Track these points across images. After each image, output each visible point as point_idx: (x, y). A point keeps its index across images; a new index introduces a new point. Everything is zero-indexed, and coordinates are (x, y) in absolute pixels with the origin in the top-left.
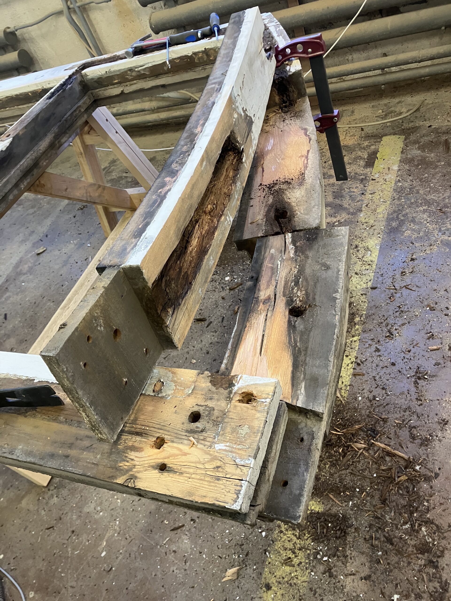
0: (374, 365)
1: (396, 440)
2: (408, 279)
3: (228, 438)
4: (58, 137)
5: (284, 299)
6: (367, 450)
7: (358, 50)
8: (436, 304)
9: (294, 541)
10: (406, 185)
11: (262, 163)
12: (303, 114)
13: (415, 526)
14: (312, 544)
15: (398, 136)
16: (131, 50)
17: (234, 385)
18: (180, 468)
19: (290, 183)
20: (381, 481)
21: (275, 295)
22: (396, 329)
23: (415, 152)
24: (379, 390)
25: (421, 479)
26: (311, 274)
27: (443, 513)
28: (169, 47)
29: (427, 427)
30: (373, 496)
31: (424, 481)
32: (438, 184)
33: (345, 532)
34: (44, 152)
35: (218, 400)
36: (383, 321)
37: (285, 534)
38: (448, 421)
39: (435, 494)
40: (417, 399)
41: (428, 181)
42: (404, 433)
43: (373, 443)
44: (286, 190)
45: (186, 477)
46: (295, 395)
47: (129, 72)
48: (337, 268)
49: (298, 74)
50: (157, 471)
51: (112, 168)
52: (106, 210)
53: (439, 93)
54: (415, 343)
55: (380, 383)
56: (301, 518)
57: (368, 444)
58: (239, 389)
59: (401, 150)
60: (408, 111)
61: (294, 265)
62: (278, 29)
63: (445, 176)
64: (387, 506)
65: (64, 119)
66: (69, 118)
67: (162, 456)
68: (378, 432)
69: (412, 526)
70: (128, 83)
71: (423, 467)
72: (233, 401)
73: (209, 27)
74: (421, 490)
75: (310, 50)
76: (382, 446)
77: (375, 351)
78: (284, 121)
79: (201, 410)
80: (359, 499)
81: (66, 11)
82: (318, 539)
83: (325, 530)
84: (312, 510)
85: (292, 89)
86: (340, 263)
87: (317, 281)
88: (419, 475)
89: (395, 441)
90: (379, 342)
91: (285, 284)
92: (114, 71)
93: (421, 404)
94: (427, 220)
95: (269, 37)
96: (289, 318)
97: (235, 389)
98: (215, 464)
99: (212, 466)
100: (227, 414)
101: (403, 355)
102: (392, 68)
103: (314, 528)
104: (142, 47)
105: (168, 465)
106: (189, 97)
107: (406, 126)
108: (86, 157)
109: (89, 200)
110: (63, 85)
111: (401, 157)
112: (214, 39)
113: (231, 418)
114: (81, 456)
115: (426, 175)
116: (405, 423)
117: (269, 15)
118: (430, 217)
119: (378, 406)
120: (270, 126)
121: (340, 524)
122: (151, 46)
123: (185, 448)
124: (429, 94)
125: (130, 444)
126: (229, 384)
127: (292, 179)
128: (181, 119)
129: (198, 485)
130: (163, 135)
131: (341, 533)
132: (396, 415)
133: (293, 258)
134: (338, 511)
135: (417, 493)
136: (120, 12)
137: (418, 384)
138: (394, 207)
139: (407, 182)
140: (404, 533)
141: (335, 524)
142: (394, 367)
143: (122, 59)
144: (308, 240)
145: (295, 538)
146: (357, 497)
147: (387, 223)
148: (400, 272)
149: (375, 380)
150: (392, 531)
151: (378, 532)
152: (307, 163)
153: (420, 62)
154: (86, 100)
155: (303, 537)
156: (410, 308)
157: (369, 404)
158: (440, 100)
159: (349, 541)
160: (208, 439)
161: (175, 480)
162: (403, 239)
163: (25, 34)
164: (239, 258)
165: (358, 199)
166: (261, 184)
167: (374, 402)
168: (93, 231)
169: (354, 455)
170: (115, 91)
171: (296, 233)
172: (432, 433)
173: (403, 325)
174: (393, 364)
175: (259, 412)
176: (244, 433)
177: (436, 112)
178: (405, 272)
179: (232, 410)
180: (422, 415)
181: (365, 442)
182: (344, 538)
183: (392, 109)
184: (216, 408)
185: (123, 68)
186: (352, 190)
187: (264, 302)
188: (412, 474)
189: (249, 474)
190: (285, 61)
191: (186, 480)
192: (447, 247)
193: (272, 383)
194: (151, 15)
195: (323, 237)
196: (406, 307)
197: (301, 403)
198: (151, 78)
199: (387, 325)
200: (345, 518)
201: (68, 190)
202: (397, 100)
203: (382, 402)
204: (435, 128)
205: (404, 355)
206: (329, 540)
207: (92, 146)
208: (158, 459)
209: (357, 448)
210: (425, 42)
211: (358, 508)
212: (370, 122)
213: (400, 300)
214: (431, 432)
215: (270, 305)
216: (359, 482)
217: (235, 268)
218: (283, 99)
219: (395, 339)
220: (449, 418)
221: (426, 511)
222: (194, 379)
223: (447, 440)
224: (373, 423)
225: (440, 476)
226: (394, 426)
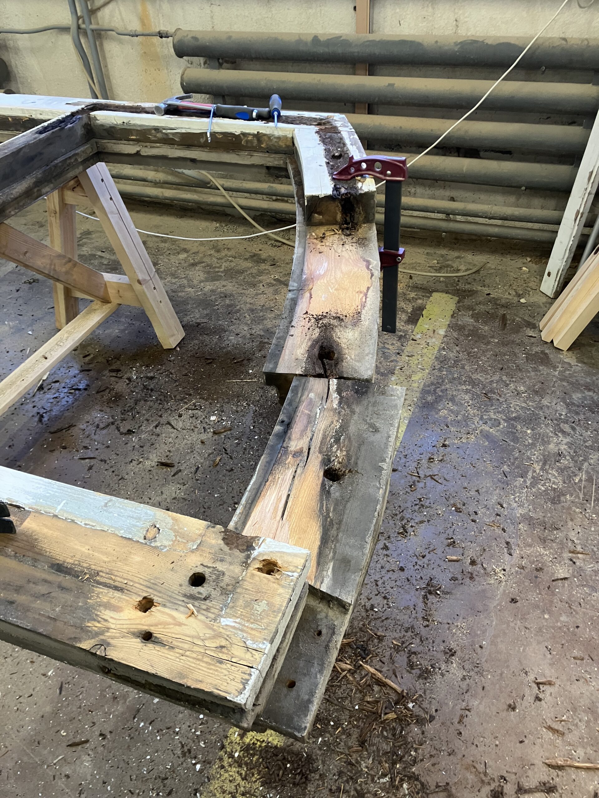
0: (379, 566)
1: (391, 665)
2: (436, 468)
3: (239, 612)
4: (39, 183)
5: (320, 457)
6: (353, 674)
7: (423, 185)
8: (464, 505)
9: (238, 782)
10: (451, 355)
11: (310, 287)
12: (367, 243)
13: (395, 781)
14: (261, 788)
15: (450, 296)
16: (163, 106)
17: (254, 549)
18: (170, 641)
19: (342, 320)
20: (363, 716)
21: (309, 449)
22: (412, 526)
23: (467, 320)
24: (379, 599)
25: (412, 721)
26: (356, 434)
27: (432, 769)
28: (213, 117)
29: (430, 656)
30: (350, 735)
31: (415, 723)
32: (488, 364)
33: (306, 778)
34: (16, 198)
35: (231, 563)
36: (398, 513)
37: (227, 771)
38: (455, 652)
39: (426, 742)
40: (423, 618)
41: (477, 357)
42: (401, 660)
43: (361, 665)
44: (336, 327)
45: (178, 653)
46: (319, 576)
47: (153, 131)
48: (388, 433)
49: (369, 195)
50: (138, 640)
51: (84, 240)
52: (68, 292)
53: (504, 259)
54: (432, 547)
55: (382, 590)
56: (306, 731)
57: (355, 665)
58: (260, 554)
59: (452, 313)
60: (467, 270)
61: (336, 418)
62: (352, 137)
63: (496, 355)
64: (365, 750)
65: (53, 164)
66: (60, 164)
67: (148, 623)
68: (370, 652)
69: (392, 780)
70: (148, 144)
71: (417, 706)
72: (251, 569)
73: (267, 109)
74: (410, 735)
75: (389, 172)
76: (372, 670)
77: (383, 549)
78: (343, 245)
79: (207, 572)
80: (331, 736)
81: (74, 28)
82: (270, 783)
83: (281, 772)
84: (269, 743)
85: (359, 209)
86: (391, 428)
87: (362, 442)
88: (411, 715)
89: (388, 666)
90: (389, 537)
91: (323, 439)
92: (134, 125)
93: (428, 626)
94: (468, 402)
95: (339, 143)
96: (323, 481)
97: (255, 553)
98: (218, 642)
99: (215, 645)
100: (241, 583)
101: (415, 558)
102: (457, 217)
103: (267, 767)
104: (178, 106)
105: (155, 635)
106: (209, 180)
107: (461, 286)
108: (60, 219)
109: (51, 274)
110: (60, 122)
111: (451, 321)
112: (271, 124)
113: (246, 589)
114: (33, 605)
115: (476, 349)
116: (404, 646)
117: (343, 118)
118: (472, 399)
119: (375, 619)
120: (326, 246)
121: (303, 766)
122: (189, 108)
123: (181, 617)
124: (493, 258)
125: (105, 600)
126: (247, 547)
127: (346, 316)
128: (190, 204)
129: (193, 665)
130: (162, 218)
131: (301, 779)
132: (395, 634)
133: (336, 409)
134: (302, 748)
135: (405, 737)
136: (145, 53)
137: (428, 600)
138: (432, 378)
139: (453, 352)
140: (380, 788)
141: (296, 765)
142: (402, 573)
143: (147, 112)
144: (356, 392)
145: (239, 778)
146: (329, 732)
147: (421, 395)
148: (428, 457)
149: (377, 585)
150: (366, 784)
151: (348, 783)
152: (365, 302)
153: (490, 218)
154: (86, 149)
155: (251, 778)
156: (432, 503)
157: (364, 614)
158: (504, 268)
159: (309, 791)
160: (213, 610)
161: (162, 654)
162: (437, 418)
163: (9, 40)
164: (234, 396)
165: (392, 359)
166: (307, 313)
167: (371, 613)
168: (40, 316)
169: (335, 678)
170: (130, 149)
171: (342, 380)
172: (435, 664)
173: (421, 522)
174: (402, 569)
175: (283, 587)
176: (260, 610)
177: (497, 279)
178: (433, 459)
179: (248, 579)
180: (427, 639)
181: (351, 662)
182: (304, 785)
183: (449, 263)
184: (227, 573)
185: (147, 124)
186: (387, 346)
187: (294, 454)
188: (402, 712)
189: (262, 661)
190: (357, 176)
191: (177, 657)
192: (487, 439)
193: (303, 554)
194: (185, 70)
195: (374, 393)
196: (428, 501)
197: (325, 587)
198: (180, 147)
199: (402, 519)
200: (310, 759)
201: (27, 255)
202: (456, 254)
203: (381, 614)
204: (493, 298)
205: (416, 560)
206: (283, 786)
207: (72, 206)
208: (142, 625)
209: (341, 669)
210: (500, 198)
211: (329, 747)
212: (421, 271)
213: (422, 491)
214: (433, 662)
215: (301, 460)
216: (335, 714)
217: (226, 407)
218: (346, 219)
219: (408, 538)
220: (457, 648)
221: (411, 763)
222: (201, 532)
223: (451, 675)
224: (365, 639)
225: (436, 720)
226: (391, 648)
